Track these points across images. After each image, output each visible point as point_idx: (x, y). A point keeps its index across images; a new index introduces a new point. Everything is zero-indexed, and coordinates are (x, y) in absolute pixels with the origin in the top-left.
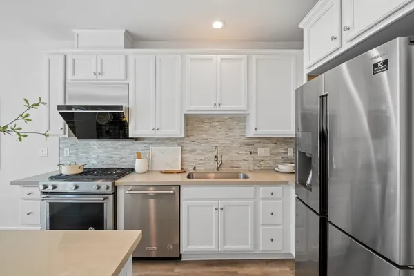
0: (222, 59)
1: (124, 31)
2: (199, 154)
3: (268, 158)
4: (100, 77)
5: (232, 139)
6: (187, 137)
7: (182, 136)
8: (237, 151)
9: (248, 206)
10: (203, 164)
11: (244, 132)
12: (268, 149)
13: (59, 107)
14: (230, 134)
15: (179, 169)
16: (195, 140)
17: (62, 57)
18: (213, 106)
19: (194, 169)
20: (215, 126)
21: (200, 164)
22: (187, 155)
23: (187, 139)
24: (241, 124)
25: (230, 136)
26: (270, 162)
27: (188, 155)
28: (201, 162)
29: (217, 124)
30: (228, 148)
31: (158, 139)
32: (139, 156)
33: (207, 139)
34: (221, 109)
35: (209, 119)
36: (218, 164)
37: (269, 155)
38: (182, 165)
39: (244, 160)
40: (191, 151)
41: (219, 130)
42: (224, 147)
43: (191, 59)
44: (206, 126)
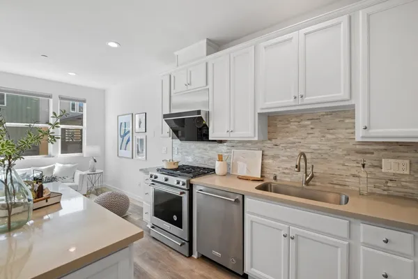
0: (305, 34)
1: (205, 40)
2: (283, 161)
3: (407, 179)
4: (189, 87)
5: (332, 143)
6: (270, 139)
7: (256, 139)
8: (342, 162)
9: (337, 247)
10: (288, 174)
11: (353, 133)
12: (407, 162)
13: (165, 116)
14: (329, 136)
15: (259, 176)
16: (278, 143)
17: (169, 76)
18: (292, 99)
19: (275, 178)
20: (305, 126)
21: (284, 173)
22: (268, 161)
23: (269, 142)
24: (347, 121)
25: (329, 140)
26: (411, 185)
27: (270, 161)
28: (286, 171)
29: (309, 122)
30: (325, 156)
31: (240, 142)
32: (220, 158)
33: (294, 143)
34: (305, 102)
35: (297, 117)
36: (307, 176)
37: (407, 172)
38: (262, 171)
39: (354, 176)
40: (274, 157)
41: (311, 131)
42: (320, 154)
43: (265, 48)
44: (293, 126)
